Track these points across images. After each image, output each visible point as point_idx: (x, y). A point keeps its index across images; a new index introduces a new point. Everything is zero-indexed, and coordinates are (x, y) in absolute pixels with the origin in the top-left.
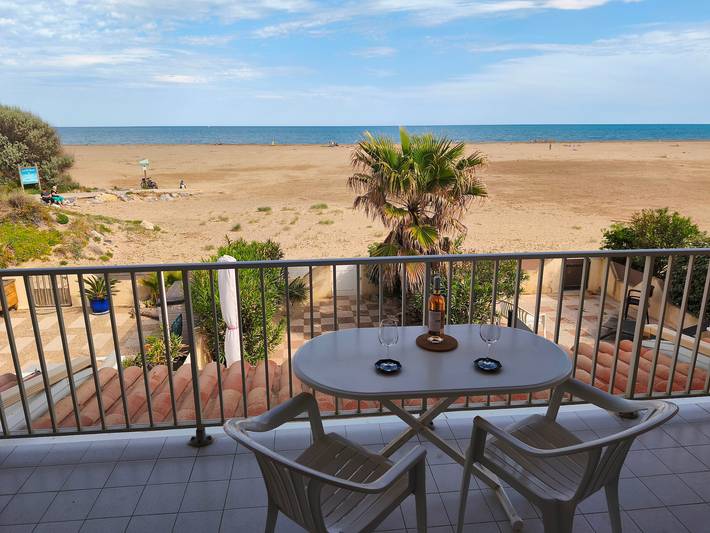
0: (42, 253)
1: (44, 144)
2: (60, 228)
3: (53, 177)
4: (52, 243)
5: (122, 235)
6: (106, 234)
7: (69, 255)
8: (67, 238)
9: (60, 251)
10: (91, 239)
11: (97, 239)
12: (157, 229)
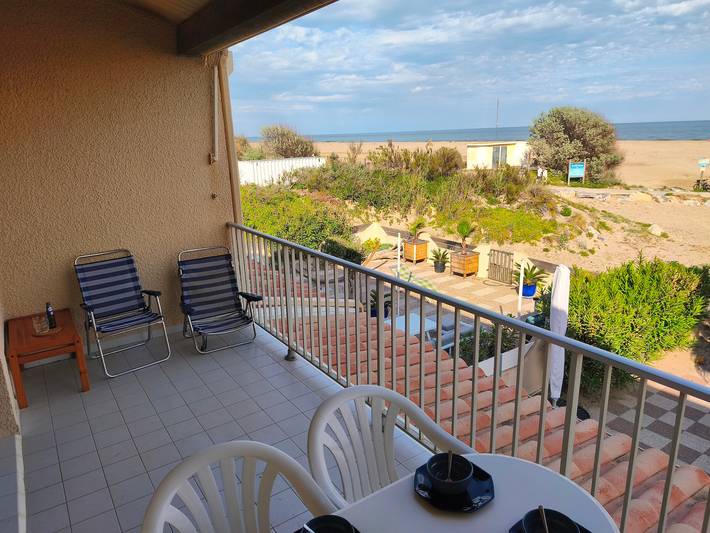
0: (533, 238)
1: (598, 142)
2: (561, 219)
3: (598, 172)
4: (546, 231)
5: (620, 236)
6: (603, 231)
7: (555, 244)
8: (560, 229)
9: (549, 239)
10: (584, 234)
11: (590, 235)
12: (664, 235)
